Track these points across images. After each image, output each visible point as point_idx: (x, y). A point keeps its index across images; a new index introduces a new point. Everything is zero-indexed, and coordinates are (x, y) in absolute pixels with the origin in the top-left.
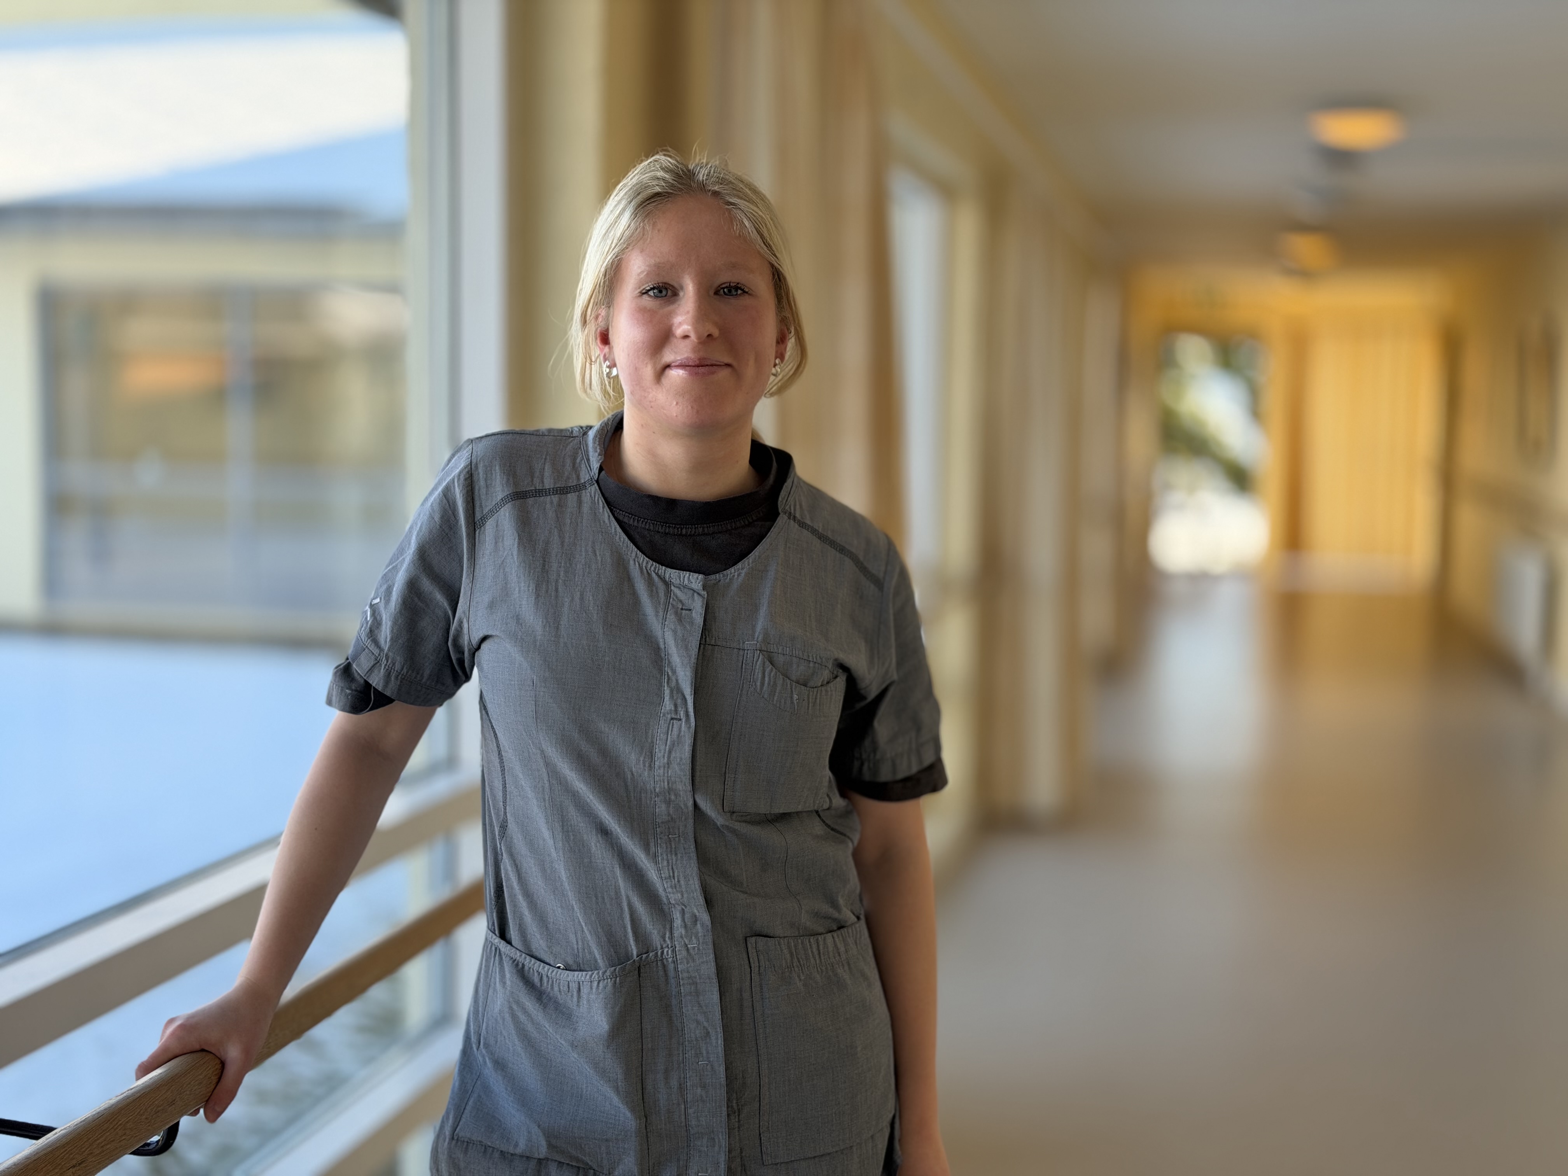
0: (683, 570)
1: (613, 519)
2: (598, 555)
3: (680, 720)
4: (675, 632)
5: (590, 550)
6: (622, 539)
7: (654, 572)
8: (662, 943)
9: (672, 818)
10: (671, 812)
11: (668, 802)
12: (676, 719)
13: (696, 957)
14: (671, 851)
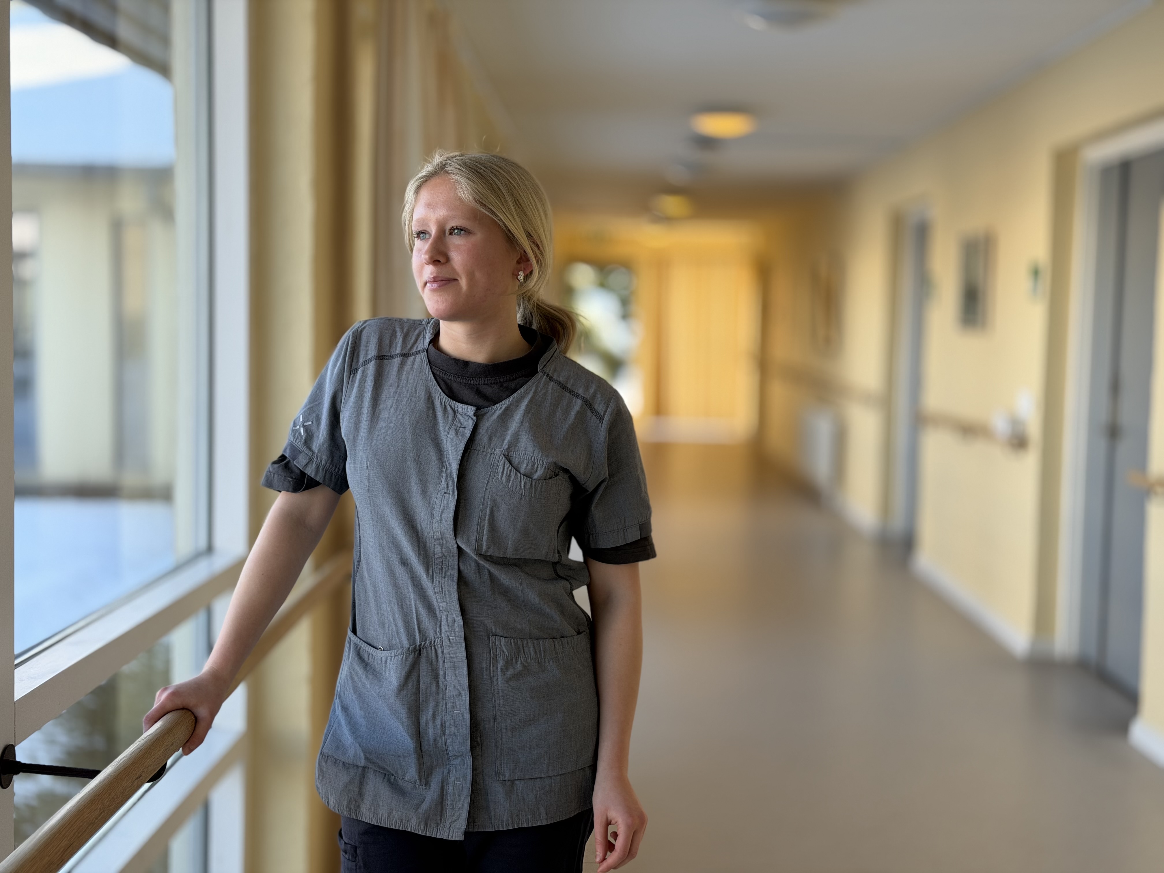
0: (465, 404)
1: (431, 372)
2: (417, 393)
3: (449, 494)
4: (452, 440)
5: (413, 390)
6: (434, 384)
7: (449, 404)
8: (435, 635)
9: (444, 555)
10: (444, 552)
11: (442, 545)
12: (447, 493)
13: (454, 645)
14: (442, 576)
